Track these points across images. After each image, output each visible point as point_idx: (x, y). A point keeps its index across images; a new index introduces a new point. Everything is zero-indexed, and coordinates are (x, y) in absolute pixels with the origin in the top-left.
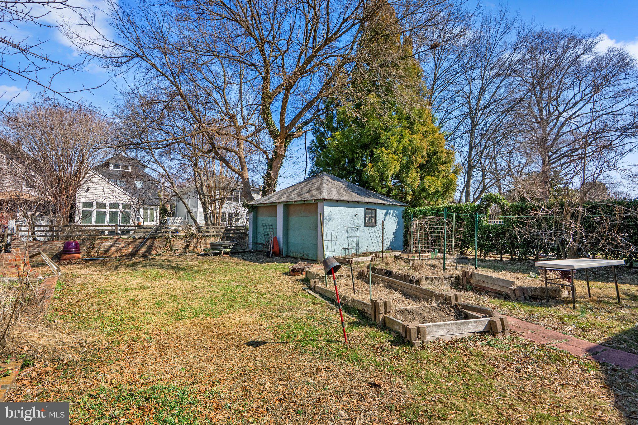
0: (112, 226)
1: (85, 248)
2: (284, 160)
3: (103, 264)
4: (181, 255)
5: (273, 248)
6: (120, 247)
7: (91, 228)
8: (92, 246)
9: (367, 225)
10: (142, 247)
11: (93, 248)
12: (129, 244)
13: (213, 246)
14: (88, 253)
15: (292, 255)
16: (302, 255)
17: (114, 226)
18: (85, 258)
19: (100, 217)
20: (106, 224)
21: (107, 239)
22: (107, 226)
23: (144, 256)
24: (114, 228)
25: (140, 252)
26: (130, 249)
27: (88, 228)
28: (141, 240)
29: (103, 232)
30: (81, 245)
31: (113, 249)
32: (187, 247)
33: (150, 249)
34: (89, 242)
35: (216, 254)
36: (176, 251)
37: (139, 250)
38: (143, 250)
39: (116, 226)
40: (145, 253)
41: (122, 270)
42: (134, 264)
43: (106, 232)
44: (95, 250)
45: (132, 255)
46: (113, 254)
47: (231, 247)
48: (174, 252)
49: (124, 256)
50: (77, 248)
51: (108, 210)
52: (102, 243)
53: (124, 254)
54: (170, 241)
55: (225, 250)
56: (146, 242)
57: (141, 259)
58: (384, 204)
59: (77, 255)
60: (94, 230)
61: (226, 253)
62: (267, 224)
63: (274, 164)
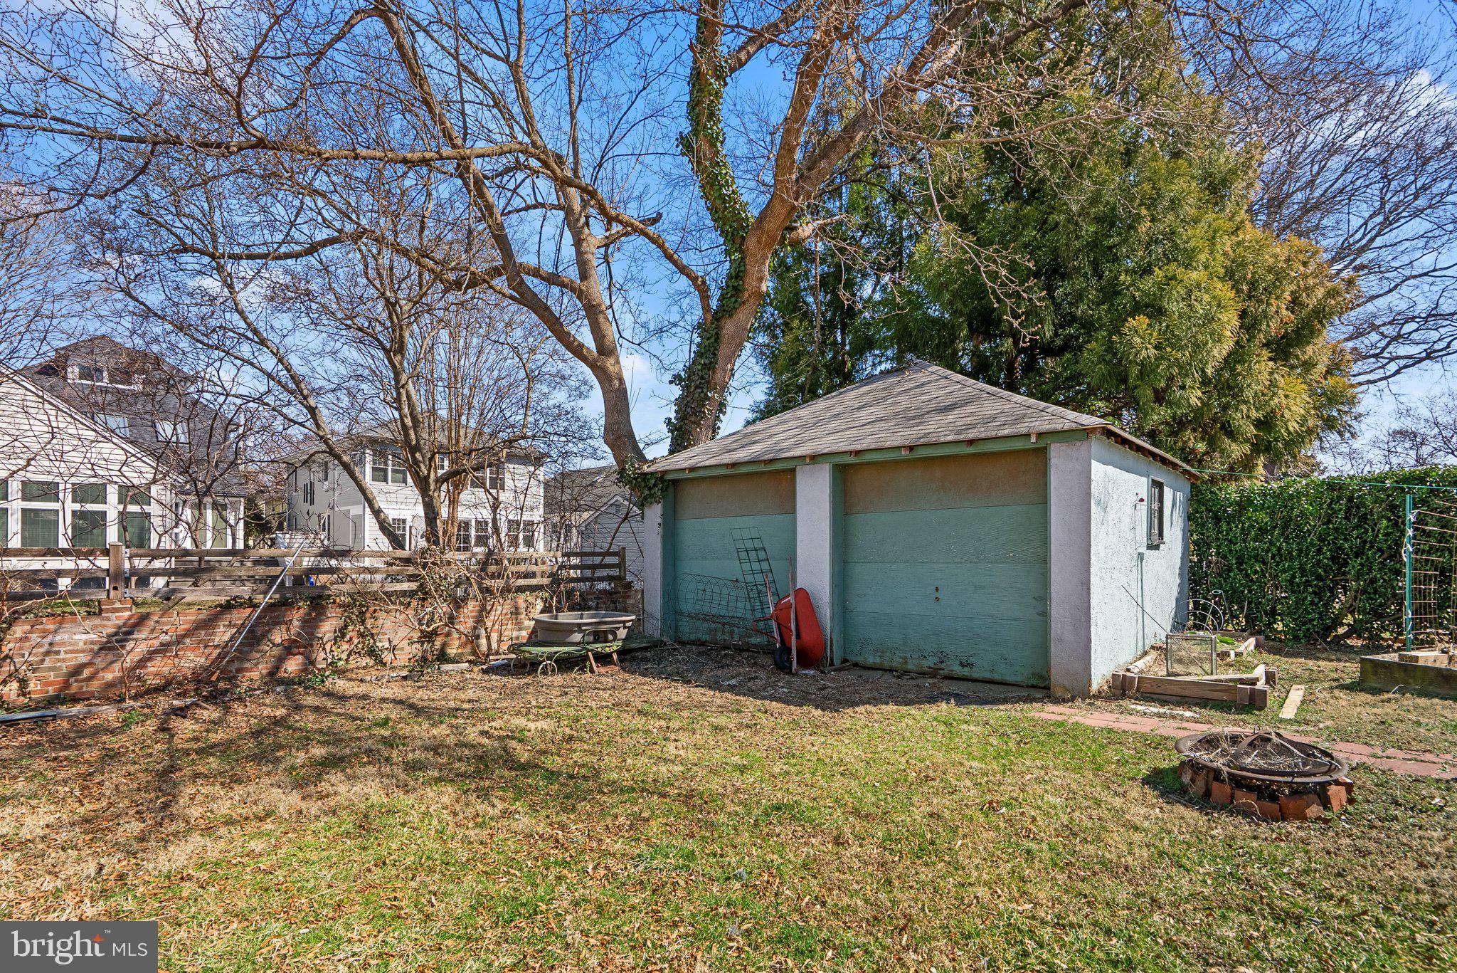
5: (798, 636)
9: (1150, 547)
15: (871, 660)
16: (930, 662)
19: (40, 530)
32: (430, 635)
47: (622, 633)
48: (380, 661)
51: (65, 507)
53: (155, 681)
54: (361, 613)
55: (599, 647)
61: (603, 659)
62: (749, 545)
63: (729, 327)
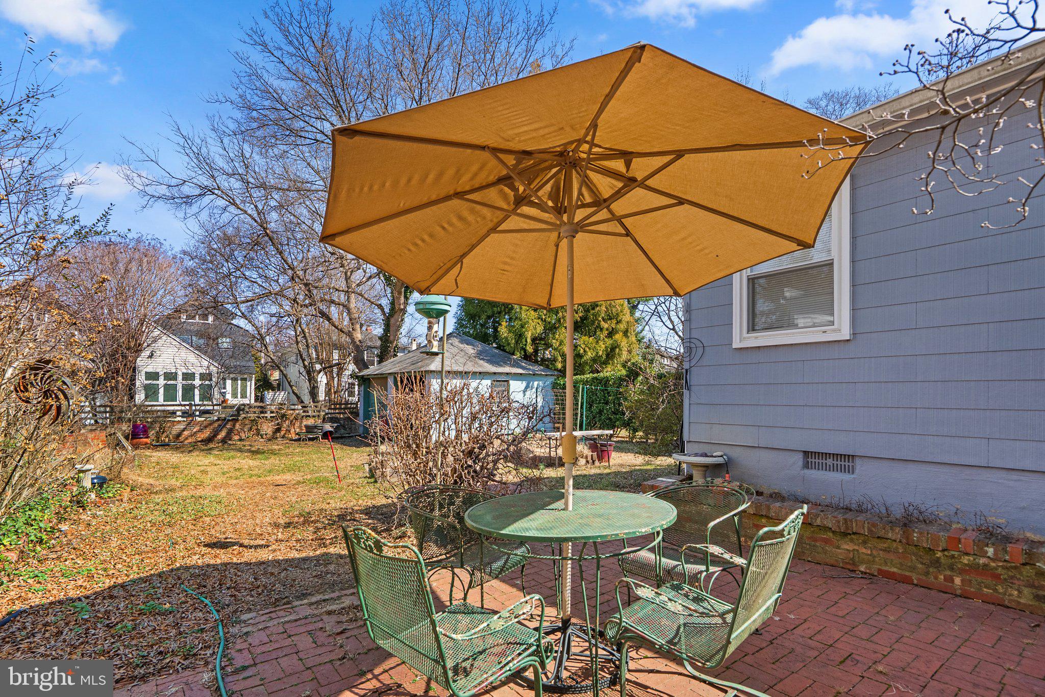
0: (185, 405)
1: (153, 432)
2: (406, 315)
3: (177, 448)
4: (270, 440)
6: (195, 430)
7: (159, 408)
8: (162, 430)
10: (221, 430)
11: (163, 432)
12: (206, 427)
13: (310, 429)
14: (158, 438)
17: (188, 405)
18: (154, 443)
19: (170, 392)
20: (178, 403)
21: (179, 422)
22: (179, 405)
23: (224, 441)
24: (188, 407)
25: (220, 437)
26: (207, 434)
27: (155, 408)
28: (220, 422)
29: (174, 413)
30: (149, 428)
31: (186, 433)
32: (278, 430)
33: (230, 432)
34: (157, 426)
35: (311, 439)
36: (264, 437)
37: (218, 434)
38: (223, 434)
39: (190, 405)
40: (225, 438)
41: (195, 453)
42: (210, 449)
43: (179, 413)
44: (165, 434)
45: (209, 440)
46: (187, 439)
48: (262, 438)
49: (200, 441)
50: (145, 431)
51: (180, 382)
52: (174, 425)
53: (199, 439)
54: (257, 423)
56: (225, 425)
57: (220, 444)
58: (521, 374)
59: (145, 440)
60: (164, 411)
63: (392, 321)
